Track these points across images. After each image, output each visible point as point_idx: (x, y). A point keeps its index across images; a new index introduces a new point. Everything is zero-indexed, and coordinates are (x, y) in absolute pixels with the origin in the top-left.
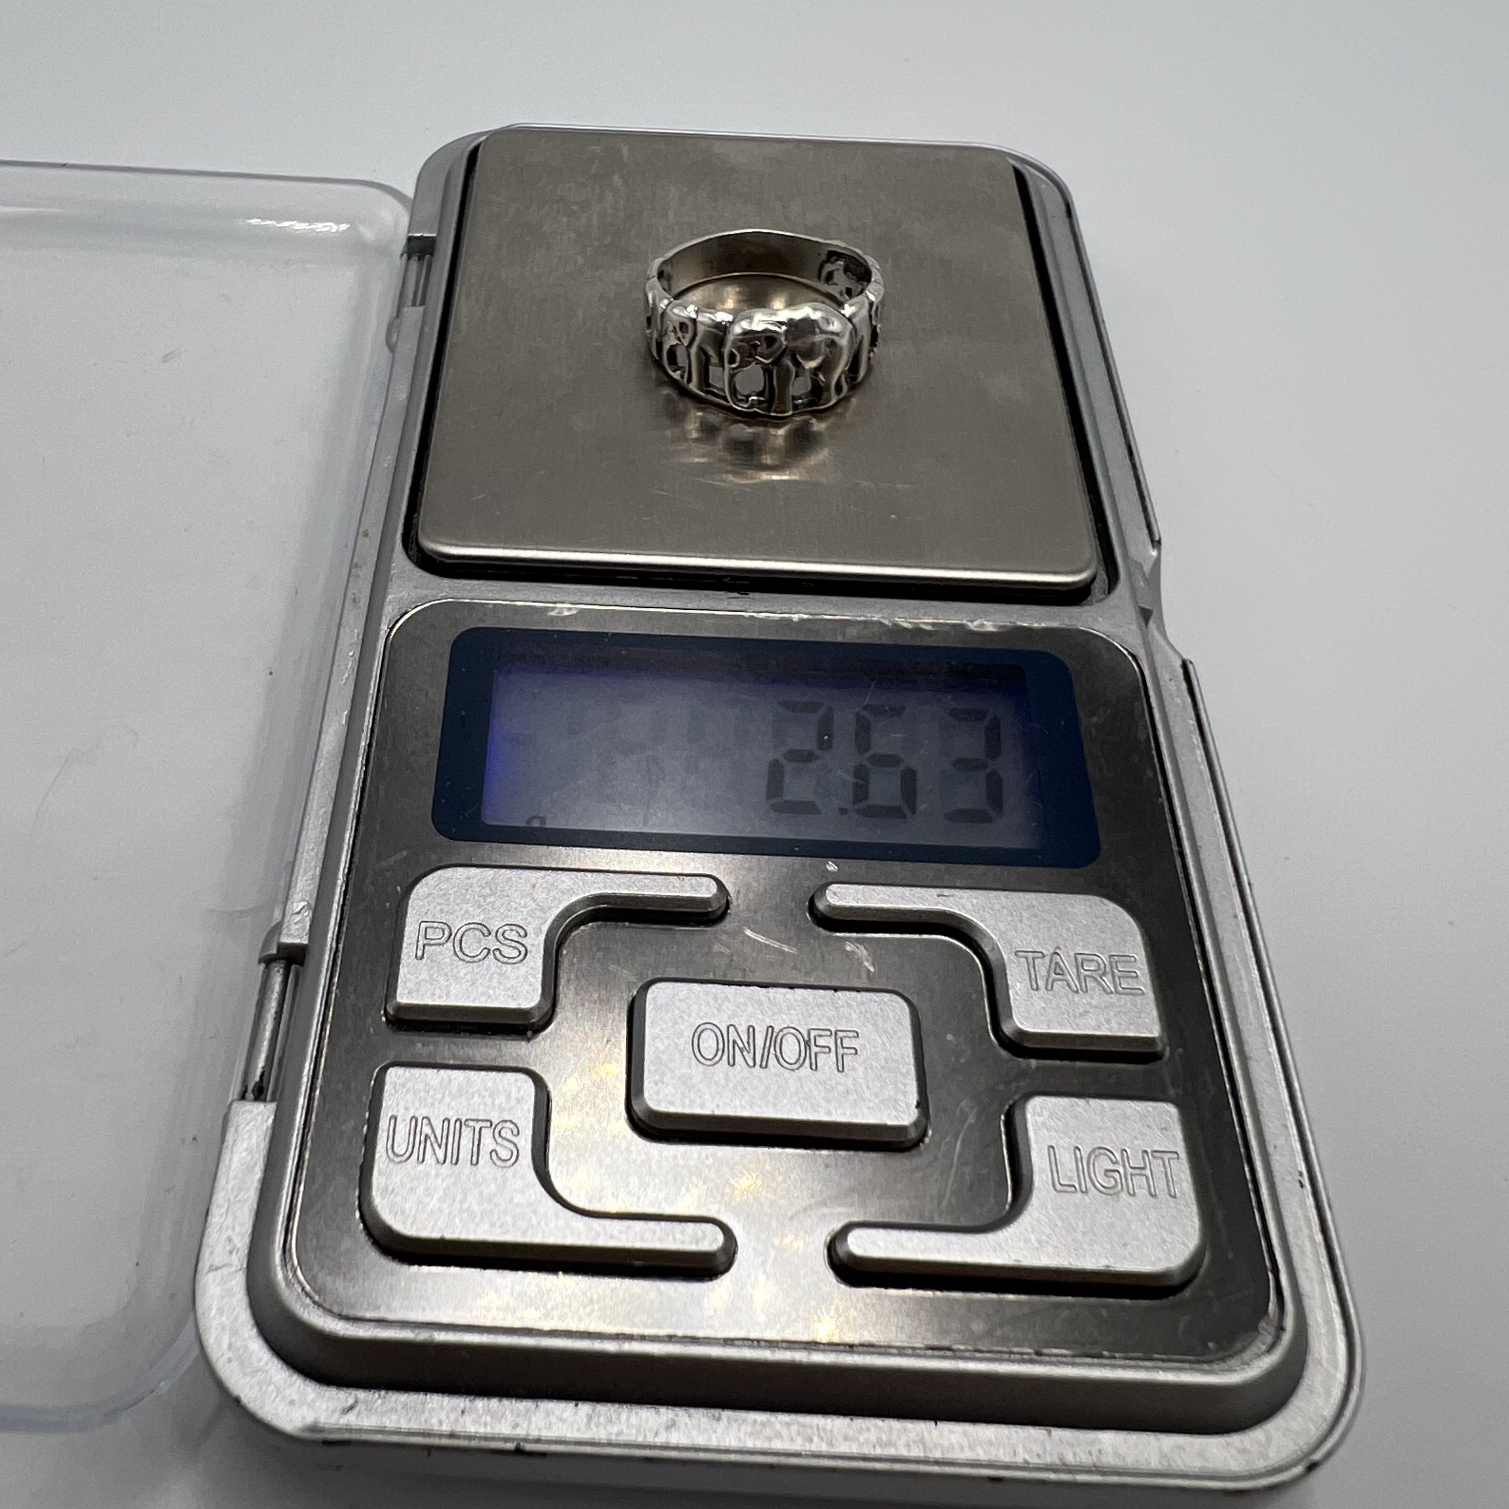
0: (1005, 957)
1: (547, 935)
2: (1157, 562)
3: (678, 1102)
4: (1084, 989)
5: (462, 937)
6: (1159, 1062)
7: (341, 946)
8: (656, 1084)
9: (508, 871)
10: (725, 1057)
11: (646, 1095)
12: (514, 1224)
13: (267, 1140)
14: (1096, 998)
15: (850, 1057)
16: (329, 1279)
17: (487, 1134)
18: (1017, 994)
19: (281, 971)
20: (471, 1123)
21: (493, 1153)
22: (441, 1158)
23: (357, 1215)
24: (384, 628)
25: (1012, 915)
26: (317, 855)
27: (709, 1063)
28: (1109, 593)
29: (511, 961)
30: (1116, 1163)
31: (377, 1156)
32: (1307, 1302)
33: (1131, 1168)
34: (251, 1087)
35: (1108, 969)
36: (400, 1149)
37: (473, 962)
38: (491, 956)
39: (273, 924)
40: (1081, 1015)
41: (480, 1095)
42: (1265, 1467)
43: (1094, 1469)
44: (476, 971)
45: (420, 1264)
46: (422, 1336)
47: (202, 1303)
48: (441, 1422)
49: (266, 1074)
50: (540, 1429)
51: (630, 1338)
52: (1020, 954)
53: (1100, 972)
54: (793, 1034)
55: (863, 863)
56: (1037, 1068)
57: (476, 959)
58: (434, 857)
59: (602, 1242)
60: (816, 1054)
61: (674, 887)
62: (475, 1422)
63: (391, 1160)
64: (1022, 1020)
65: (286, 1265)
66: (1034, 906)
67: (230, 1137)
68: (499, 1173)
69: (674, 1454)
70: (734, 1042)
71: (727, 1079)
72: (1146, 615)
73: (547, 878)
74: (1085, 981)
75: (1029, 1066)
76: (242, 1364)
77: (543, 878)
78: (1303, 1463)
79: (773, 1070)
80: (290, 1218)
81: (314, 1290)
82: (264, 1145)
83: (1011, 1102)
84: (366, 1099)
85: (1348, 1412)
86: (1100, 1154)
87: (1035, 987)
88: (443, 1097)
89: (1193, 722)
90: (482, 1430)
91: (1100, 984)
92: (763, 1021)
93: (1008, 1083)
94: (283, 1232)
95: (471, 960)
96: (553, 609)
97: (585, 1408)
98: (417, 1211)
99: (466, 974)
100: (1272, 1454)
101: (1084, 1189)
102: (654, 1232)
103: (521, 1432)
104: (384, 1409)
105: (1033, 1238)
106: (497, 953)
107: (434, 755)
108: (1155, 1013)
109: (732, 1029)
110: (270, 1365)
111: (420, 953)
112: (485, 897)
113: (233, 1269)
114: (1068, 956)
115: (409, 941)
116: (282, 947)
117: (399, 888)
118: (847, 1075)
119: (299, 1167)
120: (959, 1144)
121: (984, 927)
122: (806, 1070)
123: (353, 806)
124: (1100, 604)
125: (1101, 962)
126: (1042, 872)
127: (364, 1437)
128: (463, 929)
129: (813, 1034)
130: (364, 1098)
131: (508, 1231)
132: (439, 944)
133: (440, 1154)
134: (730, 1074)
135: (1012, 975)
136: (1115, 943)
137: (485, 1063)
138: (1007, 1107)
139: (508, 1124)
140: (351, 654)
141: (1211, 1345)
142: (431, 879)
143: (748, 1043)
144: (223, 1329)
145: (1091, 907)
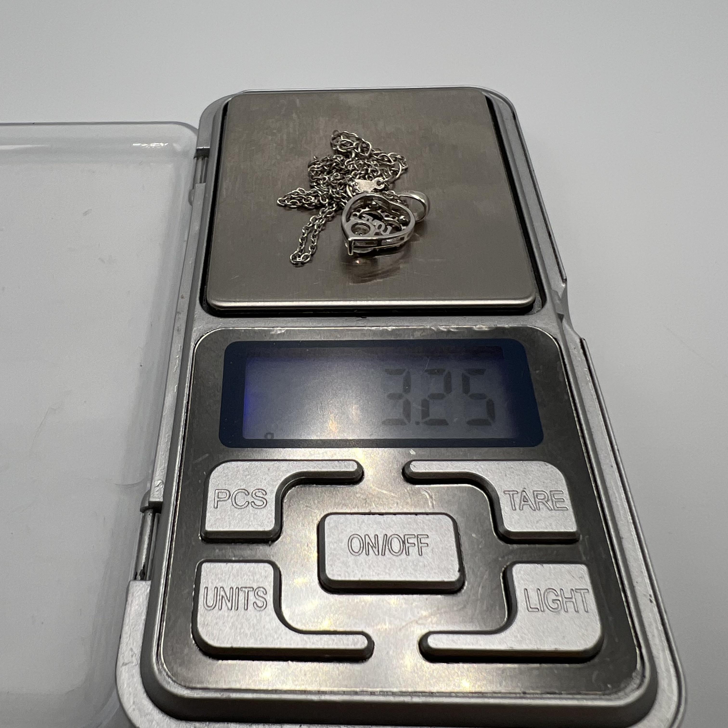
0: (499, 493)
1: (277, 493)
2: (565, 290)
3: (342, 575)
4: (538, 509)
5: (235, 496)
6: (577, 543)
7: (178, 502)
8: (332, 566)
9: (256, 463)
10: (364, 551)
11: (327, 572)
12: (266, 638)
13: (148, 599)
14: (544, 512)
15: (425, 548)
16: (179, 669)
17: (251, 594)
18: (505, 513)
19: (151, 514)
20: (244, 589)
21: (255, 604)
22: (230, 607)
23: (191, 636)
24: (193, 344)
25: (501, 473)
26: (165, 457)
27: (356, 554)
28: (542, 308)
29: (259, 507)
30: (558, 596)
31: (199, 608)
33: (565, 598)
34: (138, 574)
35: (550, 498)
36: (210, 603)
37: (241, 509)
38: (250, 505)
39: (147, 491)
40: (537, 522)
41: (247, 575)
44: (243, 513)
45: (223, 660)
46: (225, 695)
47: (119, 683)
49: (146, 566)
51: (324, 693)
52: (506, 492)
53: (546, 500)
54: (396, 538)
55: (428, 449)
56: (517, 549)
57: (243, 507)
58: (221, 456)
59: (309, 646)
60: (408, 548)
61: (336, 466)
63: (206, 609)
64: (509, 526)
65: (158, 663)
66: (512, 468)
67: (130, 599)
68: (258, 614)
70: (368, 543)
71: (366, 562)
72: (562, 317)
73: (275, 465)
74: (539, 504)
75: (513, 548)
76: (140, 710)
77: (273, 465)
79: (388, 556)
80: (159, 639)
81: (172, 675)
82: (146, 603)
83: (505, 566)
84: (194, 578)
86: (550, 592)
87: (514, 508)
88: (230, 576)
89: (586, 369)
91: (546, 506)
92: (382, 532)
93: (503, 557)
94: (156, 646)
95: (241, 507)
96: (273, 330)
97: (305, 726)
98: (219, 634)
99: (238, 515)
101: (543, 610)
102: (334, 640)
105: (518, 635)
106: (253, 504)
107: (219, 406)
108: (574, 519)
109: (366, 537)
110: (153, 711)
111: (216, 506)
112: (246, 476)
113: (134, 664)
114: (530, 492)
115: (211, 499)
116: (150, 503)
117: (205, 473)
118: (424, 558)
119: (162, 613)
120: (480, 589)
121: (488, 479)
122: (404, 556)
123: (181, 433)
124: (538, 313)
125: (546, 494)
126: (514, 450)
128: (236, 492)
129: (406, 537)
130: (192, 578)
131: (263, 642)
132: (225, 501)
133: (229, 605)
134: (367, 560)
135: (502, 503)
136: (552, 484)
137: (249, 558)
138: (503, 569)
139: (262, 589)
140: (178, 357)
141: (609, 685)
142: (219, 468)
143: (375, 544)
144: (130, 694)
145: (540, 467)
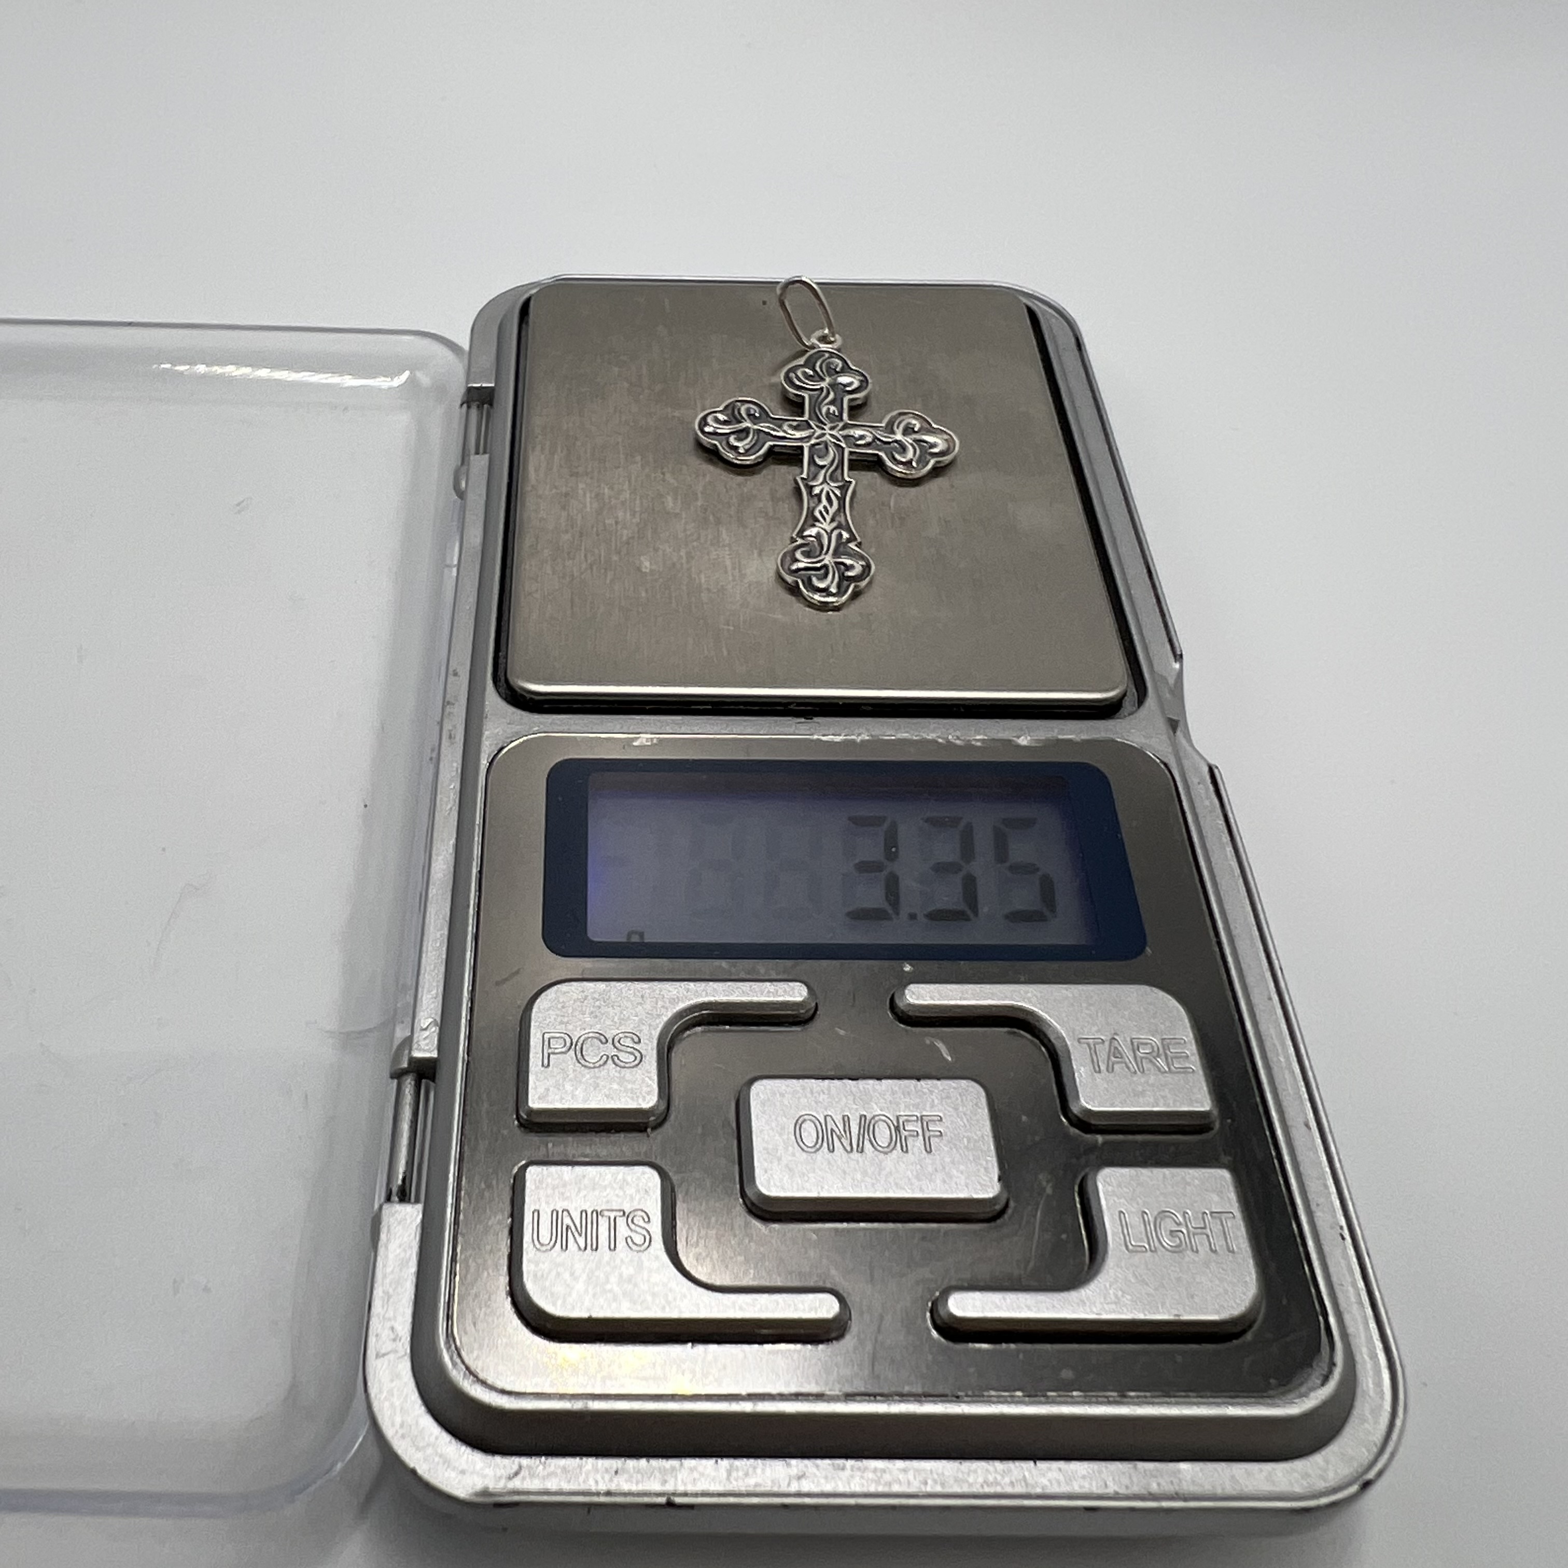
0: (1069, 1043)
1: (658, 1039)
2: (1180, 674)
4: (1141, 1070)
5: (582, 1045)
6: (1210, 1132)
7: (472, 1056)
8: (766, 1172)
9: (618, 984)
10: (825, 1144)
11: (758, 1181)
12: (654, 1302)
13: (418, 1238)
14: (1153, 1077)
15: (936, 1139)
16: (489, 1359)
17: (621, 1222)
18: (1081, 1076)
19: (413, 1083)
20: (606, 1213)
21: (629, 1240)
22: (583, 1246)
23: (509, 1300)
24: (484, 763)
25: (1072, 1005)
26: (438, 974)
27: (813, 1150)
28: (1139, 706)
29: (627, 1065)
30: (1179, 1224)
31: (525, 1246)
32: (1354, 1342)
33: (1194, 1228)
34: (395, 1191)
35: (1161, 1051)
36: (545, 1239)
37: (594, 1067)
38: (610, 1061)
39: (403, 1040)
40: (1140, 1095)
42: (1324, 1488)
43: (1175, 1496)
44: (598, 1075)
45: (570, 1342)
47: (373, 1390)
48: (597, 1482)
49: (407, 1178)
50: (685, 1485)
52: (1082, 1040)
53: (1155, 1054)
54: (885, 1121)
55: (935, 964)
56: (1105, 1143)
57: (597, 1065)
59: (732, 1314)
60: (906, 1138)
61: (769, 992)
62: (629, 1480)
63: (538, 1250)
64: (1089, 1102)
66: (1092, 997)
67: (383, 1238)
68: (635, 1256)
69: (808, 1501)
71: (828, 1165)
72: (1174, 725)
73: (655, 989)
74: (1142, 1063)
75: (1097, 1141)
76: (415, 1439)
78: (1358, 1483)
79: (869, 1154)
81: (477, 1370)
82: (415, 1244)
83: (1083, 1174)
84: (507, 1196)
85: (1395, 1436)
86: (1165, 1217)
87: (1096, 1068)
88: (579, 1191)
89: (1221, 822)
90: (634, 1488)
91: (1155, 1065)
92: (856, 1111)
93: (1078, 1157)
94: (445, 1316)
95: (592, 1065)
96: (636, 739)
97: (725, 1463)
98: (565, 1294)
99: (589, 1079)
100: (1331, 1475)
101: (1153, 1248)
102: (778, 1304)
103: (669, 1487)
104: (546, 1473)
105: (1111, 1293)
106: (616, 1058)
108: (1205, 1089)
109: (829, 1119)
110: (441, 1438)
111: (545, 1063)
113: (399, 1355)
114: (1125, 1040)
115: (535, 1051)
116: (412, 1061)
117: (520, 1003)
118: (934, 1155)
120: (1039, 1214)
121: (1049, 1018)
122: (897, 1152)
123: (470, 928)
124: (1131, 716)
125: (1154, 1045)
126: (1094, 966)
127: (532, 1498)
128: (582, 1039)
129: (901, 1119)
130: (505, 1195)
132: (563, 1053)
133: (581, 1241)
135: (1076, 1060)
136: (1166, 1027)
138: (1080, 1178)
139: (640, 1213)
140: (451, 788)
141: (1272, 1381)
142: (549, 995)
143: (845, 1131)
144: (395, 1409)
145: (1143, 995)
